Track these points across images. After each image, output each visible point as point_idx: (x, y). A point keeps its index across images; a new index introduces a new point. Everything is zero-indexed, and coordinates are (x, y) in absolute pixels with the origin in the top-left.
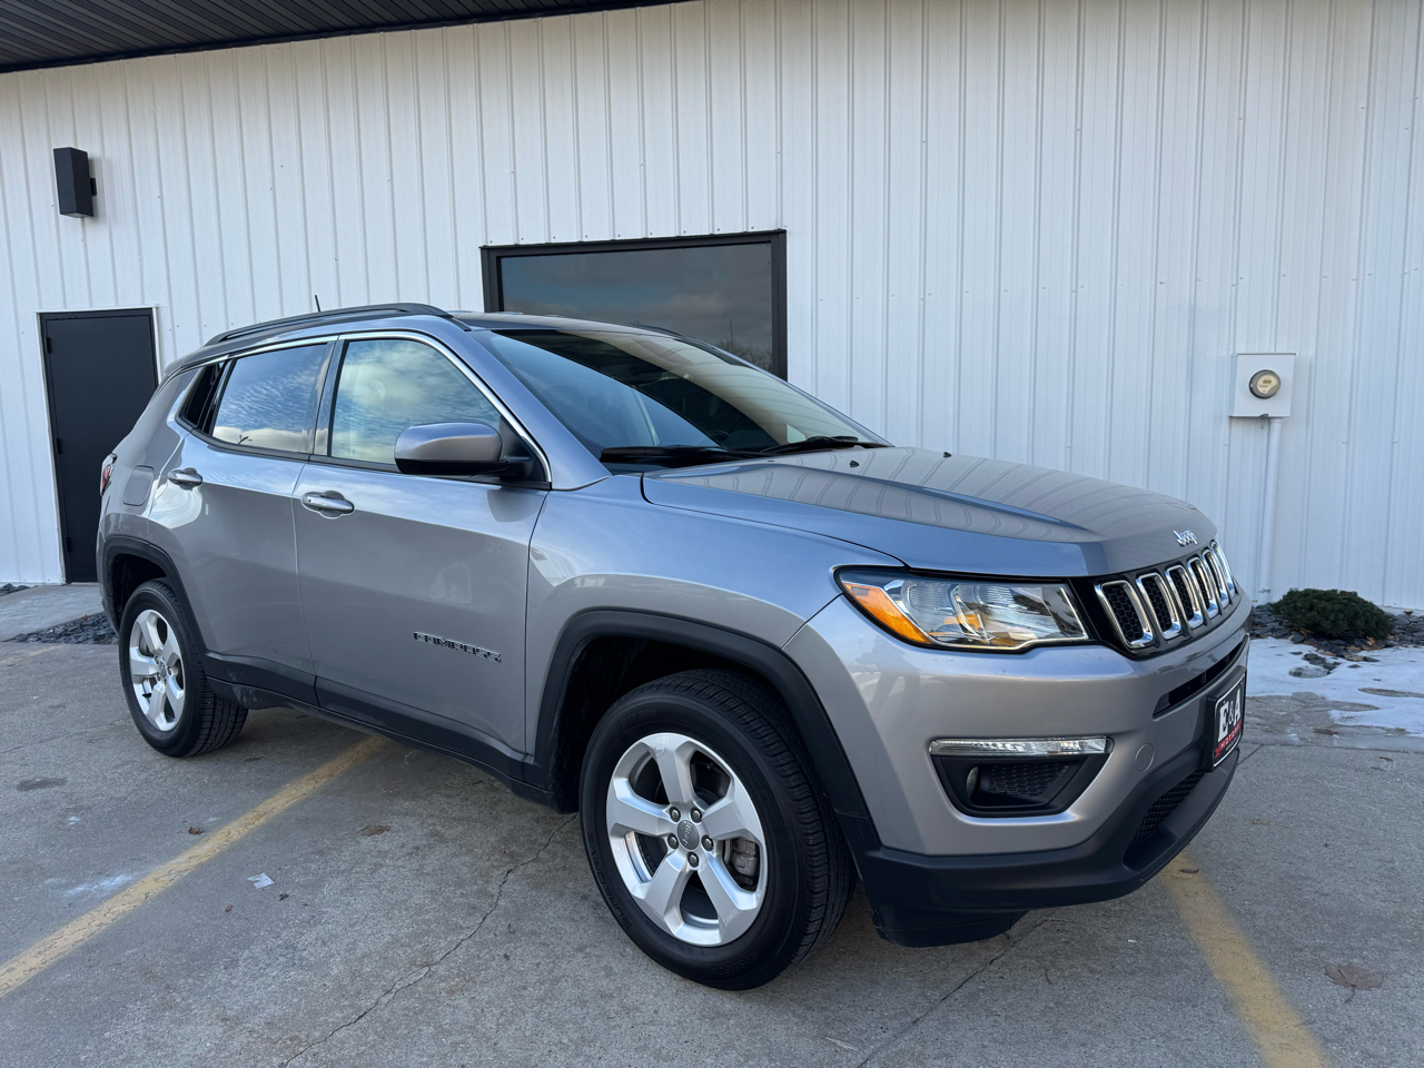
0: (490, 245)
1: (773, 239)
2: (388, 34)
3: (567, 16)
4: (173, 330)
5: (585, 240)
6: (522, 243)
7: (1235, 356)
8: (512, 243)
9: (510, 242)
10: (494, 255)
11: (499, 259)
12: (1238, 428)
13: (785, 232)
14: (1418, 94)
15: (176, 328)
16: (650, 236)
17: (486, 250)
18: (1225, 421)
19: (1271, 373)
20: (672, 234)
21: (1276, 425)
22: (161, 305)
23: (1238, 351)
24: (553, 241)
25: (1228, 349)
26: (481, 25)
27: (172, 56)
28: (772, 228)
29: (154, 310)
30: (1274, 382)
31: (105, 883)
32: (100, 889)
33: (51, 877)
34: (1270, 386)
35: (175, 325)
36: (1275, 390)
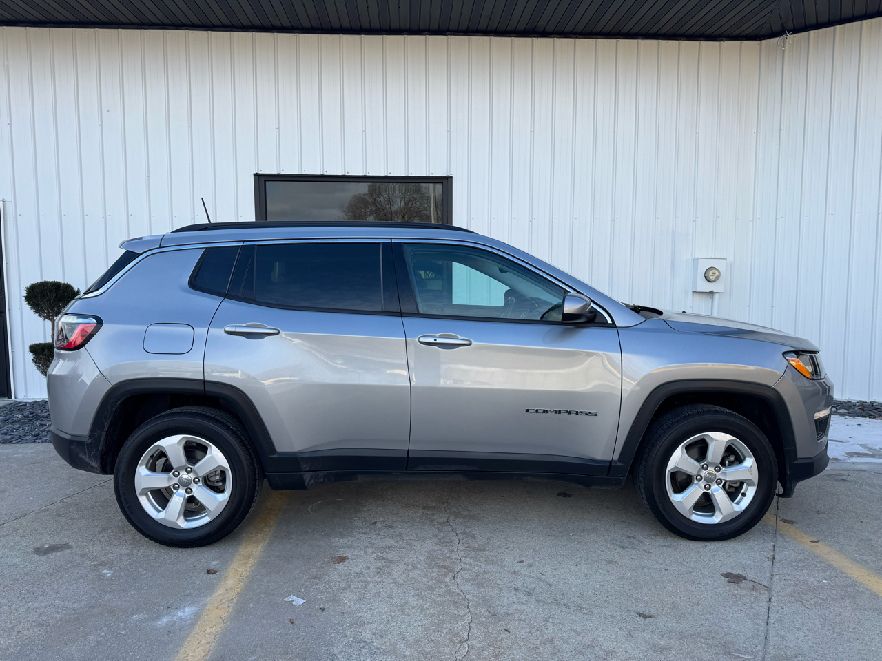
0: (260, 172)
1: (444, 181)
2: (191, 32)
3: (317, 35)
4: (16, 217)
5: (325, 174)
6: (282, 173)
7: (696, 260)
9: (275, 172)
10: (262, 179)
11: (265, 181)
12: (697, 297)
13: (452, 177)
14: (782, 128)
15: (18, 216)
16: (368, 174)
17: (257, 176)
18: (691, 293)
19: (715, 268)
20: (382, 173)
21: (716, 297)
22: (6, 199)
23: (697, 256)
24: (304, 173)
25: (692, 255)
26: (257, 34)
27: (24, 28)
28: (444, 175)
29: (2, 204)
30: (717, 274)
31: (180, 614)
32: (180, 619)
33: (133, 614)
34: (715, 276)
35: (18, 214)
36: (718, 278)
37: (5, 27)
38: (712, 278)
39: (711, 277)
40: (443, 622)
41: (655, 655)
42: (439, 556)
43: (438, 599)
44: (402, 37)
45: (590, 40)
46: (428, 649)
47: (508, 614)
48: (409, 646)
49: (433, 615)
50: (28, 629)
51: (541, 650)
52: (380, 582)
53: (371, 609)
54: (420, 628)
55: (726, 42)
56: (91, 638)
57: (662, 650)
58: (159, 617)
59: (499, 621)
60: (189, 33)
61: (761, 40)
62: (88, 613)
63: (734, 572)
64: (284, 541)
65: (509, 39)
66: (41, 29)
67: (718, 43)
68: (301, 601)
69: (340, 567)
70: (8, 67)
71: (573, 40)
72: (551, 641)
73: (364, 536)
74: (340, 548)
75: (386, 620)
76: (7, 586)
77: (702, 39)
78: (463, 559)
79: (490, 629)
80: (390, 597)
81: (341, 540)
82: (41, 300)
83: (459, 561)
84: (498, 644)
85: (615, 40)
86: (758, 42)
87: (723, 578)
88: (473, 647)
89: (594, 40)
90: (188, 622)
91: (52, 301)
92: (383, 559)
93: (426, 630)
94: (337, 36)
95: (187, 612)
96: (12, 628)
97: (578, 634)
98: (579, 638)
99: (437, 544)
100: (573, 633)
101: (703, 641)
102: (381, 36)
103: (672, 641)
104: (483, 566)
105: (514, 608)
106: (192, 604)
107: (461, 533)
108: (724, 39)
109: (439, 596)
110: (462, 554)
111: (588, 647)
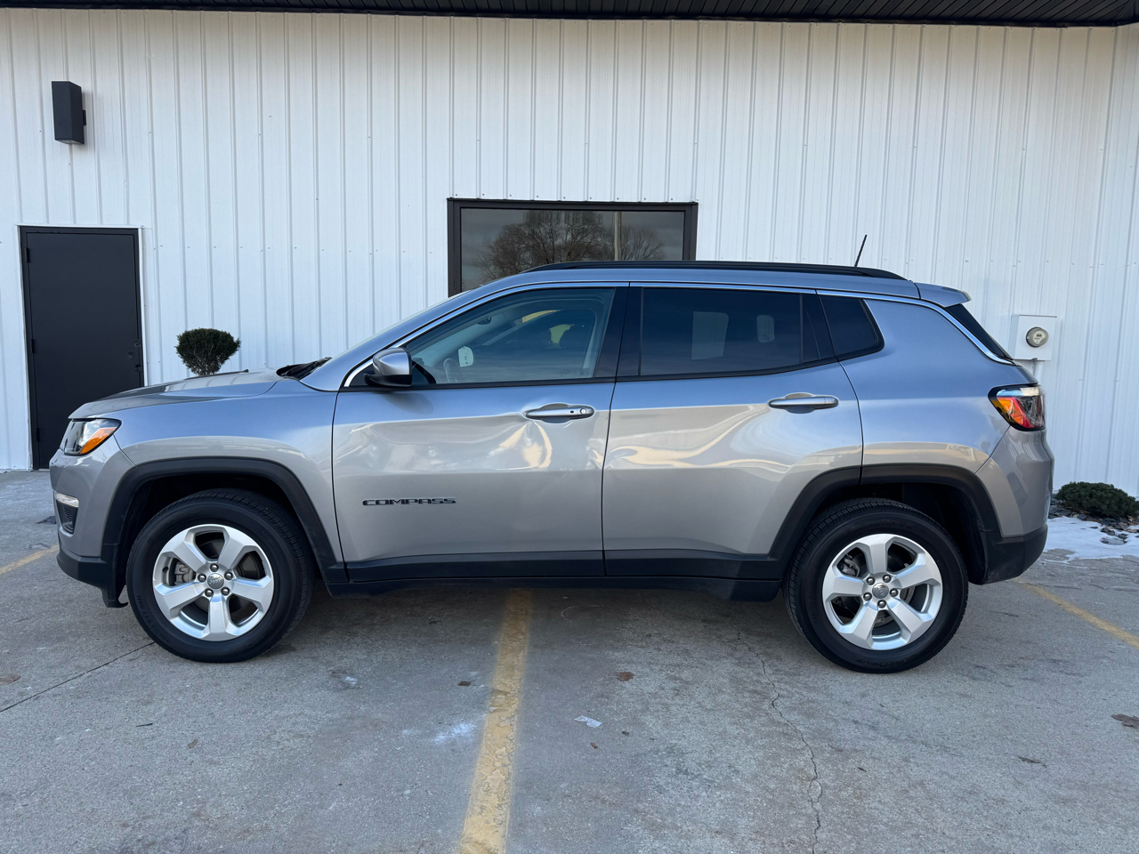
0: (455, 197)
1: (687, 209)
2: (374, 16)
3: (530, 20)
4: (156, 249)
5: (538, 199)
6: (483, 198)
7: (1015, 319)
8: (475, 198)
9: (473, 196)
10: (458, 205)
11: (461, 208)
13: (697, 204)
15: (159, 247)
16: (590, 200)
17: (451, 201)
19: (1040, 329)
20: (608, 200)
22: (145, 226)
23: (1015, 313)
24: (509, 198)
25: (1009, 311)
26: (456, 18)
28: (688, 200)
29: (140, 231)
30: (1043, 336)
31: (457, 731)
32: (459, 736)
33: (401, 728)
34: (1041, 339)
35: (160, 244)
36: (1044, 342)
37: (147, 10)
38: (1037, 341)
39: (1035, 341)
40: (779, 755)
41: (1058, 807)
42: (745, 679)
43: (763, 729)
44: (640, 21)
45: (886, 25)
46: (772, 786)
47: (856, 751)
48: (747, 781)
49: (764, 747)
50: (287, 740)
51: (912, 793)
52: (683, 705)
53: (684, 736)
54: (753, 761)
55: (1069, 28)
56: (364, 753)
57: (1065, 801)
58: (433, 734)
59: (848, 758)
60: (371, 18)
61: (1117, 25)
62: (349, 725)
63: (1127, 714)
64: (546, 651)
65: (780, 24)
66: (191, 12)
67: (1059, 29)
68: (598, 724)
69: (627, 684)
70: (150, 60)
71: (863, 25)
72: (922, 784)
73: (642, 651)
74: (618, 663)
75: (708, 749)
76: (241, 690)
77: (1036, 24)
78: (776, 684)
79: (840, 766)
80: (702, 723)
81: (616, 654)
82: (197, 352)
83: (771, 686)
84: (857, 784)
85: (919, 26)
86: (1113, 29)
87: (1114, 721)
88: (824, 786)
89: (891, 25)
90: (471, 740)
91: (209, 354)
92: (676, 679)
93: (761, 763)
94: (557, 21)
95: (463, 729)
96: (269, 737)
97: (953, 778)
98: (956, 783)
99: (736, 664)
100: (945, 776)
101: (1114, 793)
102: (613, 21)
103: (1074, 792)
104: (804, 693)
105: (861, 744)
106: (466, 720)
107: (761, 653)
108: (1066, 24)
109: (763, 725)
110: (773, 678)
111: (970, 793)
